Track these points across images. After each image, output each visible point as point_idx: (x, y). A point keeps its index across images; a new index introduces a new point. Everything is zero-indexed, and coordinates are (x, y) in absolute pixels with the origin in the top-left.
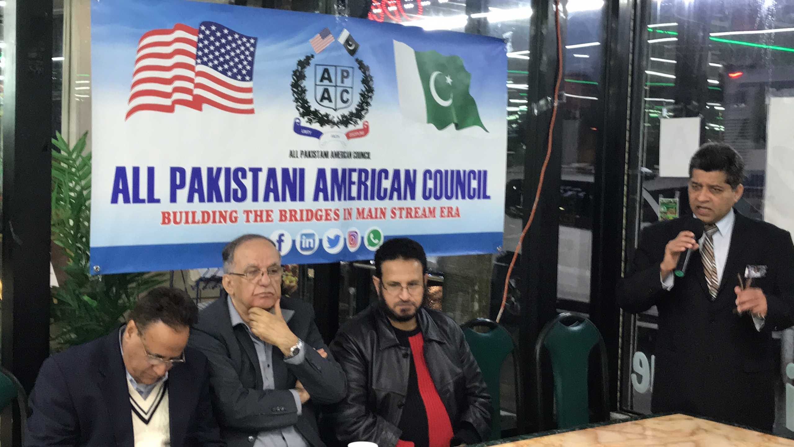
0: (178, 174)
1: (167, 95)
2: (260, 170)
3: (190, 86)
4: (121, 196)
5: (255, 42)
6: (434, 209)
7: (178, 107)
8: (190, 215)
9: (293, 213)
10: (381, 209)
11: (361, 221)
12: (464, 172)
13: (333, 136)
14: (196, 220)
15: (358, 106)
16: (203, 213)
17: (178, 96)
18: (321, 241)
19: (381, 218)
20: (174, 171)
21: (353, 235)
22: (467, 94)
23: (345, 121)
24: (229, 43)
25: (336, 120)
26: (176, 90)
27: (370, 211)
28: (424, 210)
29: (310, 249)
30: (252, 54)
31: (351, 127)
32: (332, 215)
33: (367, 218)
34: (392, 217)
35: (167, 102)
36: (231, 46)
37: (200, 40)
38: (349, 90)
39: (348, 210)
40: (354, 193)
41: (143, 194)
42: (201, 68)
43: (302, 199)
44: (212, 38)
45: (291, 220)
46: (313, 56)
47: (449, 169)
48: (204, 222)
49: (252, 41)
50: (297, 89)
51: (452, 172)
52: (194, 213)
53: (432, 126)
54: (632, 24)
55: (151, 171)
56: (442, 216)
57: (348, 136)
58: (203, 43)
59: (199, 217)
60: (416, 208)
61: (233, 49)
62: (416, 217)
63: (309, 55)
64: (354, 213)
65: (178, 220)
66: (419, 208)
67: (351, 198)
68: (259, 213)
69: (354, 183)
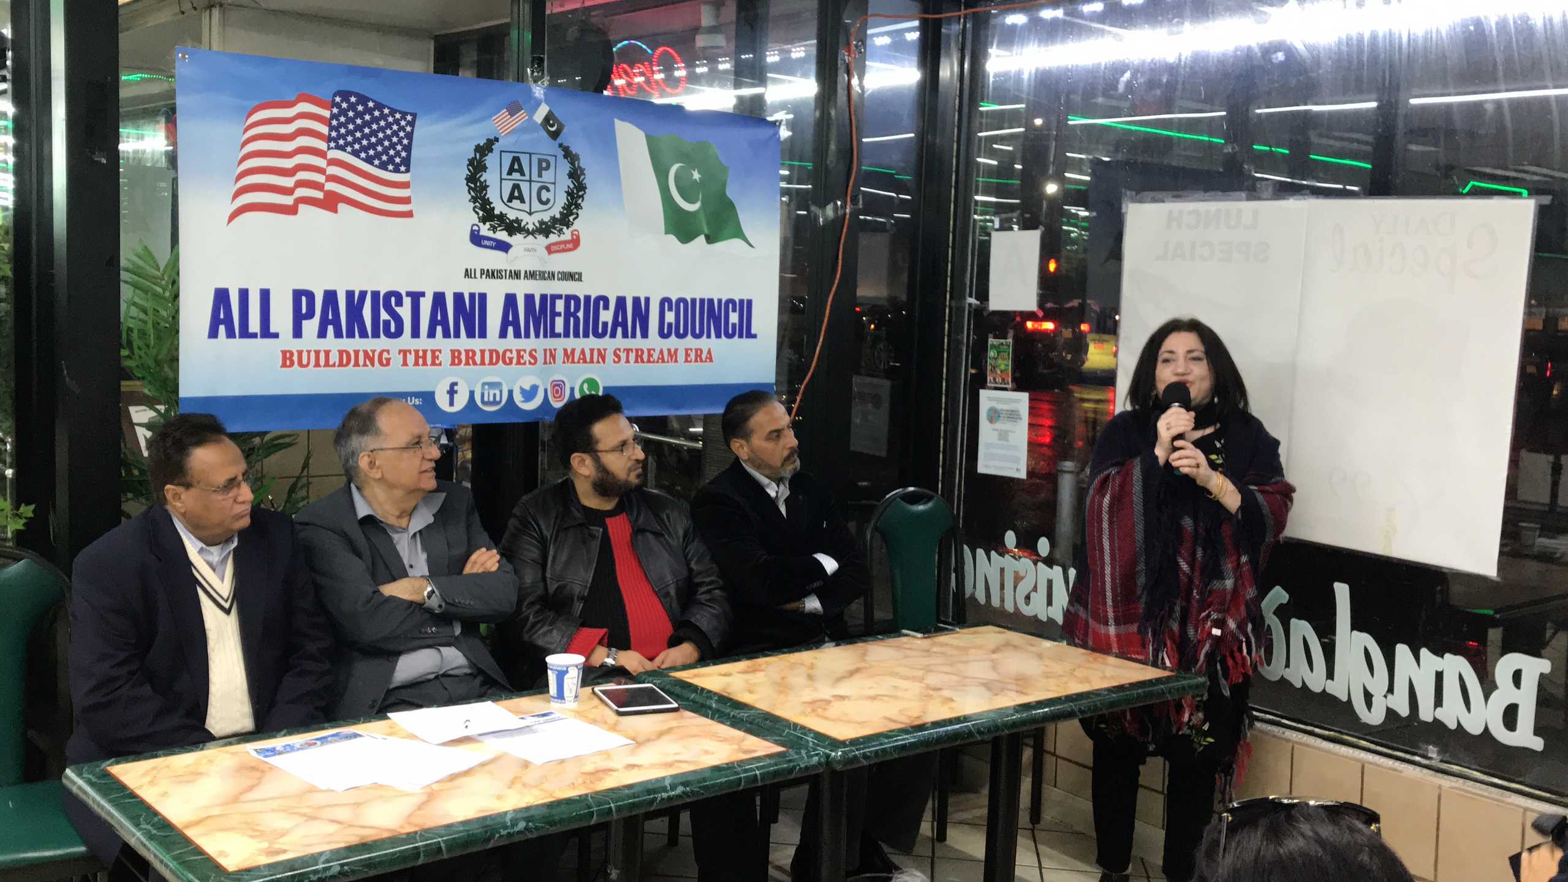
0: (304, 299)
1: (288, 191)
2: (423, 294)
3: (320, 178)
4: (222, 329)
5: (414, 120)
6: (676, 351)
7: (302, 207)
8: (322, 356)
9: (470, 355)
10: (599, 350)
11: (569, 365)
12: (720, 301)
13: (528, 250)
14: (331, 363)
15: (563, 208)
16: (341, 352)
17: (301, 192)
18: (511, 392)
19: (598, 362)
20: (298, 294)
21: (558, 385)
22: (723, 195)
23: (545, 229)
24: (376, 120)
25: (531, 227)
26: (301, 184)
27: (583, 352)
28: (661, 352)
29: (495, 403)
30: (410, 136)
31: (553, 238)
32: (527, 357)
33: (579, 362)
34: (614, 362)
35: (288, 200)
36: (378, 124)
37: (334, 116)
38: (551, 187)
39: (550, 350)
40: (559, 326)
41: (254, 325)
42: (334, 154)
43: (483, 334)
44: (351, 114)
45: (467, 363)
46: (497, 140)
47: (698, 297)
48: (341, 365)
49: (409, 118)
50: (475, 185)
51: (702, 301)
52: (327, 353)
53: (672, 238)
54: (957, 102)
55: (265, 295)
56: (686, 361)
57: (549, 249)
58: (338, 120)
59: (334, 358)
60: (649, 350)
61: (382, 129)
62: (649, 361)
63: (492, 137)
64: (560, 355)
65: (305, 362)
66: (654, 350)
67: (555, 335)
68: (421, 354)
69: (559, 314)
